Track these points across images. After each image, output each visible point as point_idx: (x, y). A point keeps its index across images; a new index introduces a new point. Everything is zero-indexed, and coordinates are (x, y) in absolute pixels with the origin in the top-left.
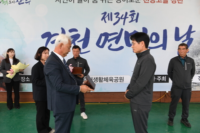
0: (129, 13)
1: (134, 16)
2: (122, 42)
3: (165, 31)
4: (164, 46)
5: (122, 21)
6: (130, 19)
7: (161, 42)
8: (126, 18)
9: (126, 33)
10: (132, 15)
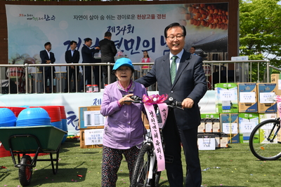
0: (127, 27)
1: (131, 29)
2: (123, 47)
3: (153, 39)
4: (153, 50)
5: (122, 32)
6: (127, 31)
7: (151, 47)
8: (125, 30)
9: (125, 40)
10: (129, 28)
